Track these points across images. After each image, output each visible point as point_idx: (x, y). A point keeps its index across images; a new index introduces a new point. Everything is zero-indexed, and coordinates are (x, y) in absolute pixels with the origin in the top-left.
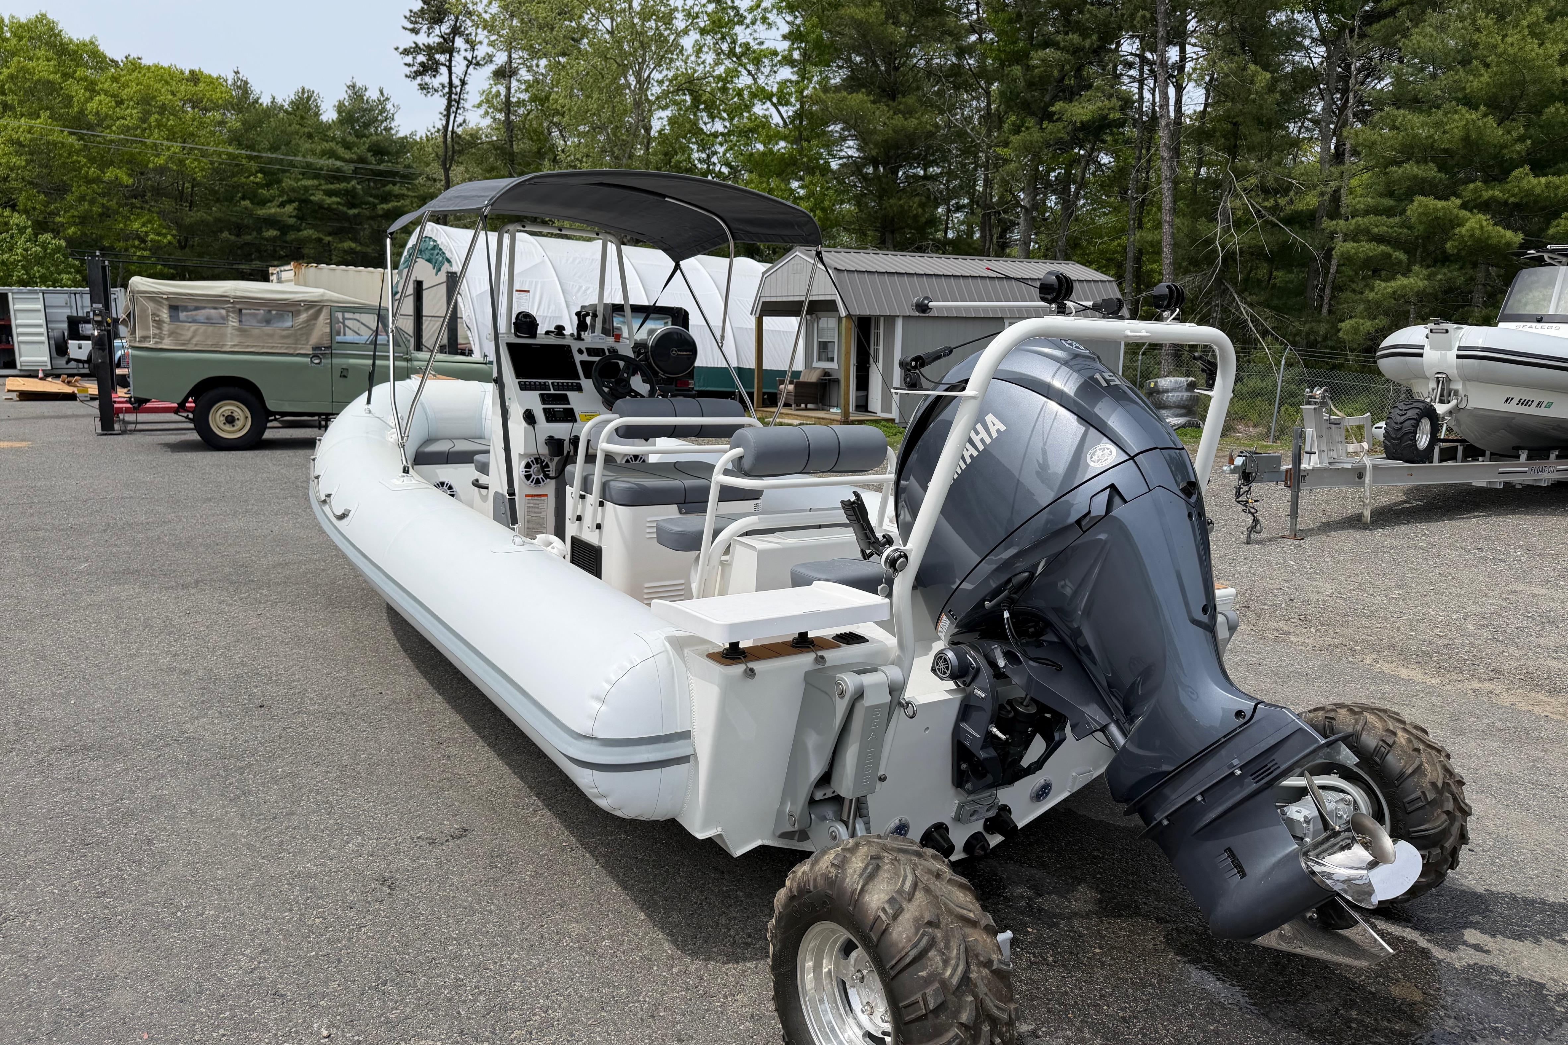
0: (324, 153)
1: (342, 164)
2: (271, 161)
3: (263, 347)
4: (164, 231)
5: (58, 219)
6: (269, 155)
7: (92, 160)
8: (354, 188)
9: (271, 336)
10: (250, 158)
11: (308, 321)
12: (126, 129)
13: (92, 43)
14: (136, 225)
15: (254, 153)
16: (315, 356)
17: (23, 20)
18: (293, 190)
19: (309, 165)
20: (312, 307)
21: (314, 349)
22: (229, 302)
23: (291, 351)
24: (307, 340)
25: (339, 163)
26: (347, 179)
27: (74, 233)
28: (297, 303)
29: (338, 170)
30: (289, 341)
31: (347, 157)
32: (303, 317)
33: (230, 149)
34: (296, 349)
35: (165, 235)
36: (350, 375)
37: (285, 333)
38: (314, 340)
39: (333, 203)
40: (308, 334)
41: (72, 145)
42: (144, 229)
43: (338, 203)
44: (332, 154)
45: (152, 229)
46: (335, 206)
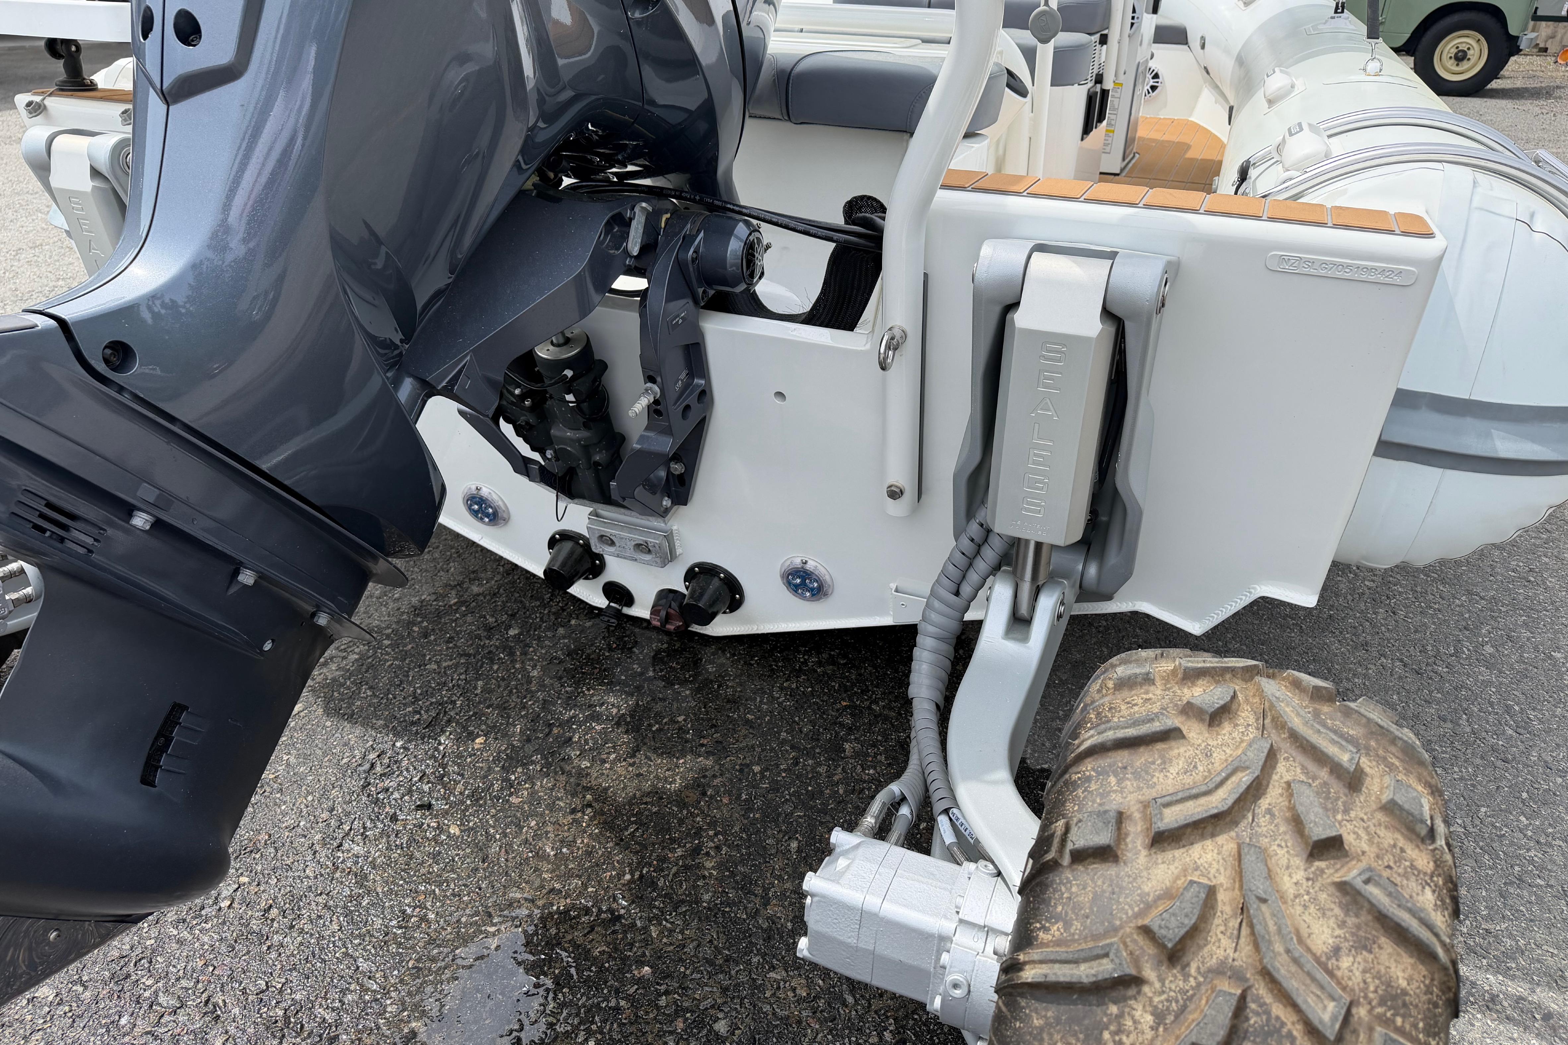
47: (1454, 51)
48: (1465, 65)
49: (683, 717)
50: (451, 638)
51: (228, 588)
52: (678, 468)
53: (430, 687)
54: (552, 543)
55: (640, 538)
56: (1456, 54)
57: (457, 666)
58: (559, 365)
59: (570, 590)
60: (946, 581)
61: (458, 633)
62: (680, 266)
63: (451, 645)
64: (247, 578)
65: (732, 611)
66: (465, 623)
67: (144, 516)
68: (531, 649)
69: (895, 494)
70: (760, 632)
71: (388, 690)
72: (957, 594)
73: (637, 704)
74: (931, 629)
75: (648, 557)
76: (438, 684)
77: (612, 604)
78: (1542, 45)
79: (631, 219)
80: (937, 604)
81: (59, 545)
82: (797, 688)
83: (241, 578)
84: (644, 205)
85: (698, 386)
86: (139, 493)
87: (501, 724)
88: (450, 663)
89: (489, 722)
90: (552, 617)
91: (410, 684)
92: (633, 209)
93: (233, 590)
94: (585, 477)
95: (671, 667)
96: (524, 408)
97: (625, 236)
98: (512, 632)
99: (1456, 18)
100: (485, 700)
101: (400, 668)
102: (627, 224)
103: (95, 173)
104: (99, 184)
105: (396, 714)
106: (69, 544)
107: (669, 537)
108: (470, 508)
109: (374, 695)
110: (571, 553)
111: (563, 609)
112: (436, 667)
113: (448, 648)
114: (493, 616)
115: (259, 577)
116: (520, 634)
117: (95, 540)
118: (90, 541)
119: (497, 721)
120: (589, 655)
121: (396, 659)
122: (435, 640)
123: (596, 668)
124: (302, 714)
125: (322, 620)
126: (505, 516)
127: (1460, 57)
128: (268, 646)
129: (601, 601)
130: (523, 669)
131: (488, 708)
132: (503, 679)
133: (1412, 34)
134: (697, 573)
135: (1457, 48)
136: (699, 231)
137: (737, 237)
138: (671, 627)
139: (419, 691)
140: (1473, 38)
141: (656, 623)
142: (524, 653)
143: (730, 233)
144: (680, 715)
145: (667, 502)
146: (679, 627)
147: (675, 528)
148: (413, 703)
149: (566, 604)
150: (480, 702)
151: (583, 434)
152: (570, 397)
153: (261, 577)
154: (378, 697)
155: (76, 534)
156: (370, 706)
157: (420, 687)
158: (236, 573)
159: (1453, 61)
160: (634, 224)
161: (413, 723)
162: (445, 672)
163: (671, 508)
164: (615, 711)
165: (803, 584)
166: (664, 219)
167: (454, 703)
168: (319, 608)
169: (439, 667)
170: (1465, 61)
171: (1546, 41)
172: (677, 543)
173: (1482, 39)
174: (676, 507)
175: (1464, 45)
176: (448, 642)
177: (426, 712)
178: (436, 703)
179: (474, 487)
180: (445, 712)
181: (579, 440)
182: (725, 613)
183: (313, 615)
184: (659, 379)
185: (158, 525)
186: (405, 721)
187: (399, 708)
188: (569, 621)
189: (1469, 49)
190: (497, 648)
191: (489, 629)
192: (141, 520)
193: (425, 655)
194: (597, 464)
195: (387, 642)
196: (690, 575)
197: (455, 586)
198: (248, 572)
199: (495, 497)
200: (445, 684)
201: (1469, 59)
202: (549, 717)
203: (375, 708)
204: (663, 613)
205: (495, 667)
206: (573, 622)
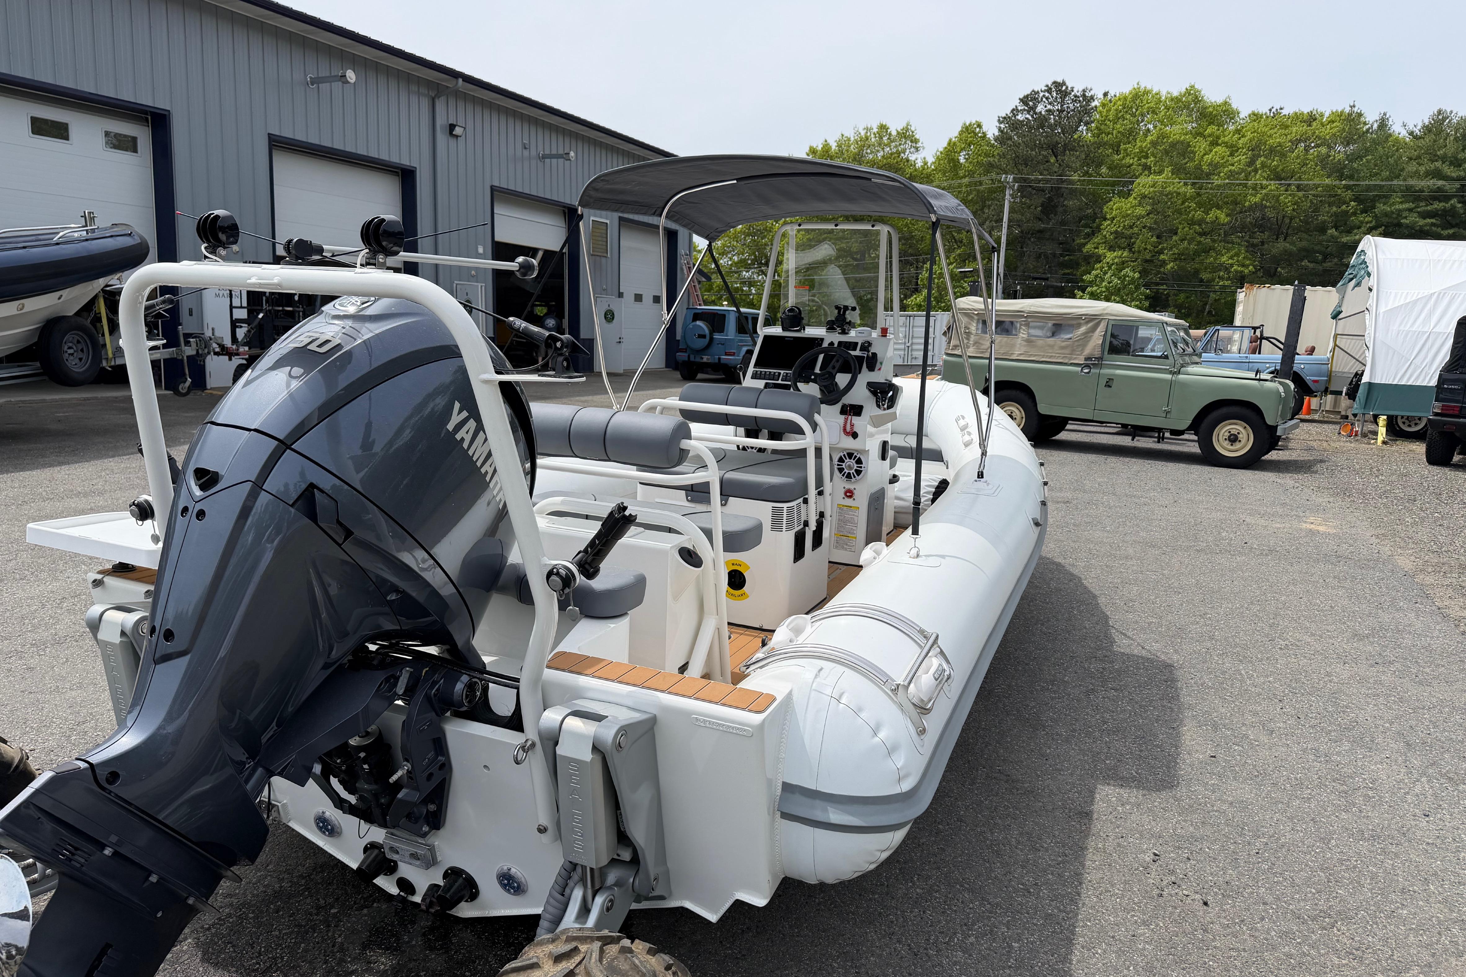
0: (1429, 174)
1: (1444, 183)
2: (1369, 188)
3: (1043, 356)
4: (1248, 262)
5: (1162, 257)
6: (1367, 182)
7: (1200, 205)
8: (1453, 207)
9: (1052, 347)
10: (1347, 187)
11: (1086, 333)
12: (1231, 175)
13: (1226, 103)
14: (1224, 259)
15: (1352, 183)
16: (1087, 366)
17: (1175, 94)
18: (1386, 214)
19: (1409, 188)
20: (1091, 320)
21: (1086, 359)
22: (1023, 316)
23: (1066, 361)
24: (1083, 350)
25: (1440, 183)
26: (1447, 198)
27: (1172, 268)
28: (1079, 317)
29: (1439, 189)
30: (1067, 351)
31: (1454, 175)
32: (1083, 329)
33: (1327, 181)
34: (1070, 359)
35: (1247, 266)
36: (1114, 385)
37: (1064, 344)
38: (1087, 351)
39: (1426, 225)
40: (1084, 346)
41: (1185, 193)
42: (1230, 261)
43: (1433, 224)
44: (1437, 174)
45: (1238, 261)
46: (1426, 228)
47: (1227, 434)
48: (1238, 445)
49: (424, 973)
50: (293, 913)
51: (144, 883)
52: (432, 807)
53: (271, 947)
54: (366, 849)
55: (413, 850)
56: (1229, 437)
57: (292, 932)
58: (359, 749)
59: (374, 881)
60: (557, 887)
61: (298, 910)
62: (428, 697)
63: (291, 919)
64: (154, 878)
65: (471, 901)
66: (305, 903)
67: (110, 849)
68: (342, 923)
69: (542, 830)
70: (489, 916)
71: (244, 948)
72: (563, 895)
73: (398, 963)
74: (548, 916)
75: (418, 863)
76: (276, 945)
77: (401, 893)
78: (1343, 413)
79: (399, 677)
80: (551, 900)
81: (68, 863)
82: (506, 955)
83: (150, 879)
84: (407, 669)
85: (440, 761)
86: (110, 839)
87: (308, 973)
88: (288, 931)
89: (301, 971)
90: (362, 901)
91: (259, 944)
92: (401, 671)
93: (146, 885)
94: (376, 812)
95: (428, 939)
96: (341, 770)
97: (395, 685)
98: (333, 911)
99: (1224, 410)
100: (303, 957)
101: (255, 933)
102: (397, 679)
103: (123, 633)
104: (124, 639)
105: (245, 964)
106: (73, 862)
107: (432, 849)
108: (317, 825)
109: (235, 951)
110: (377, 856)
111: (371, 896)
112: (278, 933)
113: (289, 920)
114: (324, 899)
115: (160, 878)
116: (337, 912)
117: (86, 861)
118: (83, 861)
119: (306, 971)
120: (378, 928)
121: (254, 927)
122: (283, 915)
123: (379, 937)
124: (186, 962)
125: (191, 901)
126: (339, 830)
127: (1233, 439)
128: (159, 915)
129: (394, 890)
130: (333, 936)
131: (303, 962)
132: (318, 943)
133: (1193, 420)
134: (450, 874)
135: (1230, 432)
136: (441, 679)
137: (463, 682)
138: (432, 910)
139: (263, 949)
140: (1241, 425)
141: (423, 907)
142: (336, 926)
143: (457, 680)
144: (423, 971)
145: (425, 828)
146: (437, 911)
147: (436, 843)
148: (257, 957)
149: (374, 892)
150: (299, 959)
151: (374, 787)
152: (366, 766)
153: (161, 878)
154: (236, 952)
155: (76, 857)
156: (230, 958)
157: (264, 947)
158: (149, 876)
159: (1227, 442)
160: (401, 678)
161: (254, 971)
162: (283, 938)
163: (429, 832)
164: (382, 967)
165: (509, 884)
166: (424, 671)
167: (282, 958)
168: (190, 895)
169: (280, 933)
170: (1237, 443)
171: (1346, 411)
172: (438, 854)
173: (1247, 426)
174: (434, 831)
175: (1234, 430)
176: (290, 916)
177: (264, 963)
178: (271, 958)
179: (321, 811)
180: (276, 964)
181: (371, 791)
182: (467, 901)
183: (187, 898)
184: (411, 761)
185: (116, 853)
186: (248, 969)
187: (248, 960)
188: (373, 904)
189: (1238, 433)
190: (321, 921)
191: (319, 908)
192: (108, 852)
193: (273, 925)
194: (382, 804)
195: (251, 915)
196: (446, 875)
197: (306, 877)
198: (155, 876)
199: (333, 818)
200: (281, 945)
201: (1240, 441)
202: (340, 970)
203: (233, 959)
204: (428, 901)
205: (315, 935)
206: (375, 905)
